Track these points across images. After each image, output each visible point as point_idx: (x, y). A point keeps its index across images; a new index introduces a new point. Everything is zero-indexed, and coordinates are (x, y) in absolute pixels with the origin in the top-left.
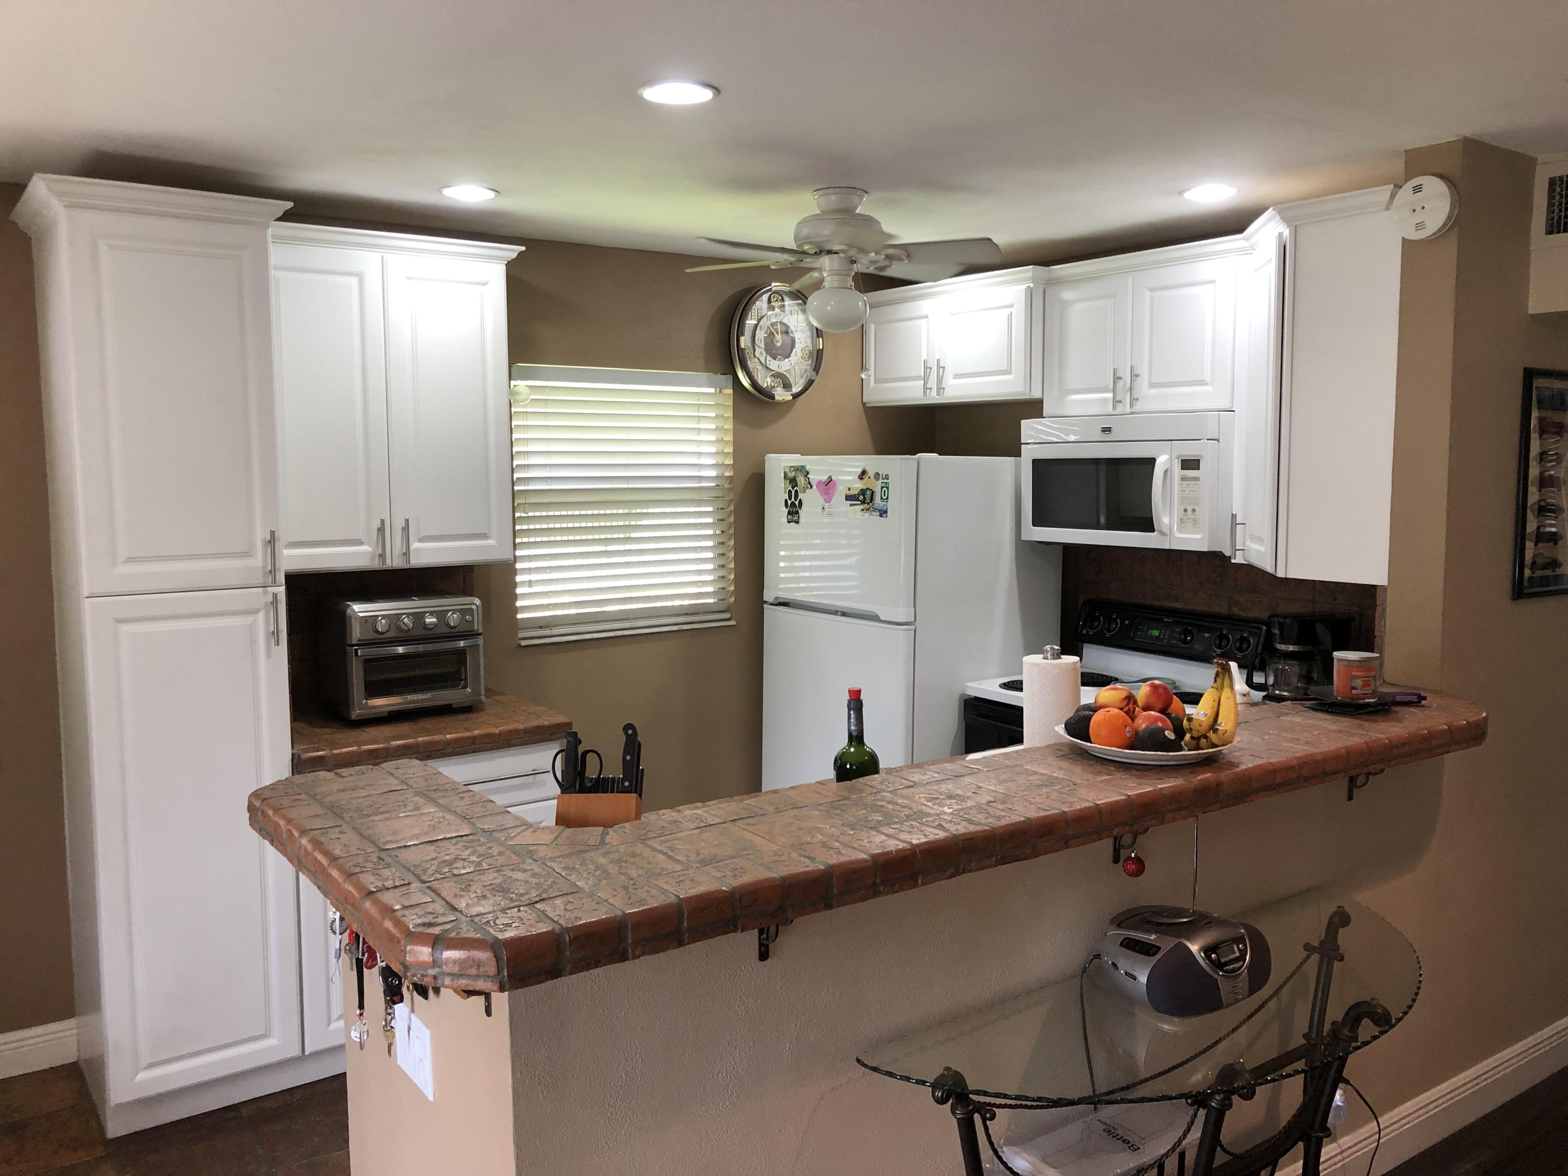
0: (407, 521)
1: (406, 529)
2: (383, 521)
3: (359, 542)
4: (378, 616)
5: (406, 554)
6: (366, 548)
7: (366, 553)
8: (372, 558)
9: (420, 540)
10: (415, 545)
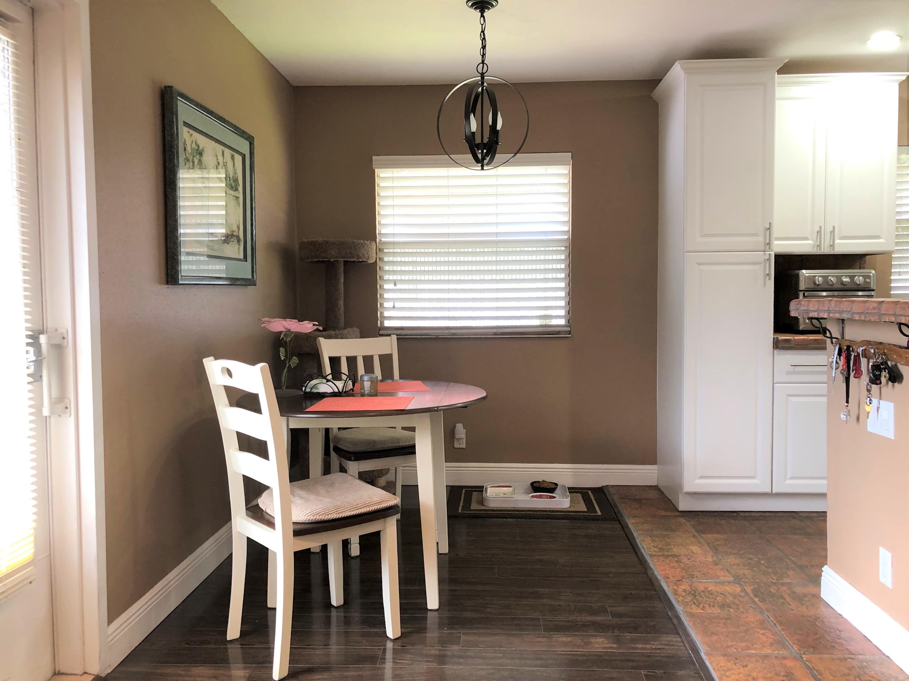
0: (834, 227)
1: (833, 232)
2: (820, 227)
3: (806, 239)
4: (816, 276)
5: (832, 246)
6: (810, 242)
7: (810, 244)
8: (814, 247)
9: (841, 239)
10: (837, 241)
